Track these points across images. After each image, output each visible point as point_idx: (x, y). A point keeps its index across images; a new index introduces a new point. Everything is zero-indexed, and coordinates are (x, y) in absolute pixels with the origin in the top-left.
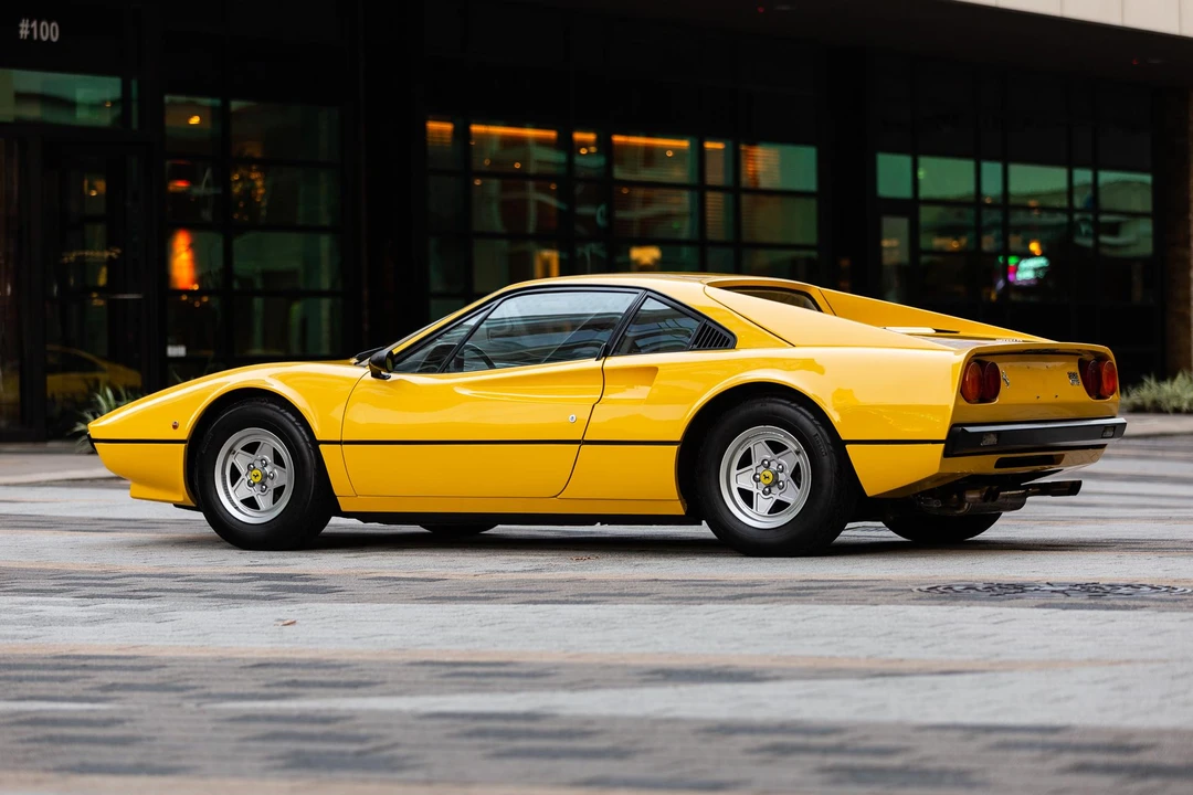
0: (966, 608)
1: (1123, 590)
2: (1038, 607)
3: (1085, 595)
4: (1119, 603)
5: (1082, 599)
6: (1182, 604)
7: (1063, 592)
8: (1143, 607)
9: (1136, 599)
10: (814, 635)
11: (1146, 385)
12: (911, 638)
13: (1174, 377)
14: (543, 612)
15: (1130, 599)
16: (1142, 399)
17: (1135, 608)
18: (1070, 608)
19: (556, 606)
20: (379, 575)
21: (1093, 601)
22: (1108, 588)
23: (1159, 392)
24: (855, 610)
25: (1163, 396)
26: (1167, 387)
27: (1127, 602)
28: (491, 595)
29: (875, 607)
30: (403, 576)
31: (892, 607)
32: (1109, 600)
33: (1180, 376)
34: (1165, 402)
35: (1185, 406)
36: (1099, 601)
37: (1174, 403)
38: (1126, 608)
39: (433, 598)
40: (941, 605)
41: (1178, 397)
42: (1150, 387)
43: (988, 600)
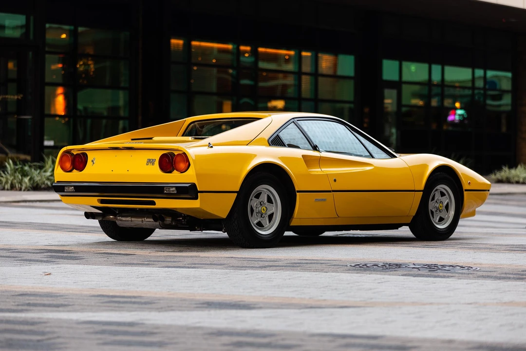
0: (368, 275)
1: (447, 268)
2: (402, 275)
3: (427, 271)
4: (441, 274)
5: (425, 272)
6: (470, 275)
7: (418, 268)
8: (452, 276)
9: (450, 273)
10: (290, 287)
11: (503, 170)
12: (336, 289)
13: (516, 167)
14: (170, 272)
15: (447, 273)
16: (501, 177)
17: (448, 277)
18: (417, 276)
19: (178, 269)
20: (104, 252)
21: (429, 273)
22: (440, 267)
23: (509, 173)
24: (316, 274)
25: (511, 176)
26: (513, 172)
27: (445, 274)
28: (150, 263)
29: (326, 274)
30: (115, 252)
31: (333, 274)
32: (437, 273)
33: (519, 167)
34: (512, 178)
35: (521, 180)
36: (433, 273)
37: (516, 179)
38: (444, 277)
39: (123, 264)
40: (357, 273)
41: (518, 177)
42: (505, 171)
43: (380, 271)
